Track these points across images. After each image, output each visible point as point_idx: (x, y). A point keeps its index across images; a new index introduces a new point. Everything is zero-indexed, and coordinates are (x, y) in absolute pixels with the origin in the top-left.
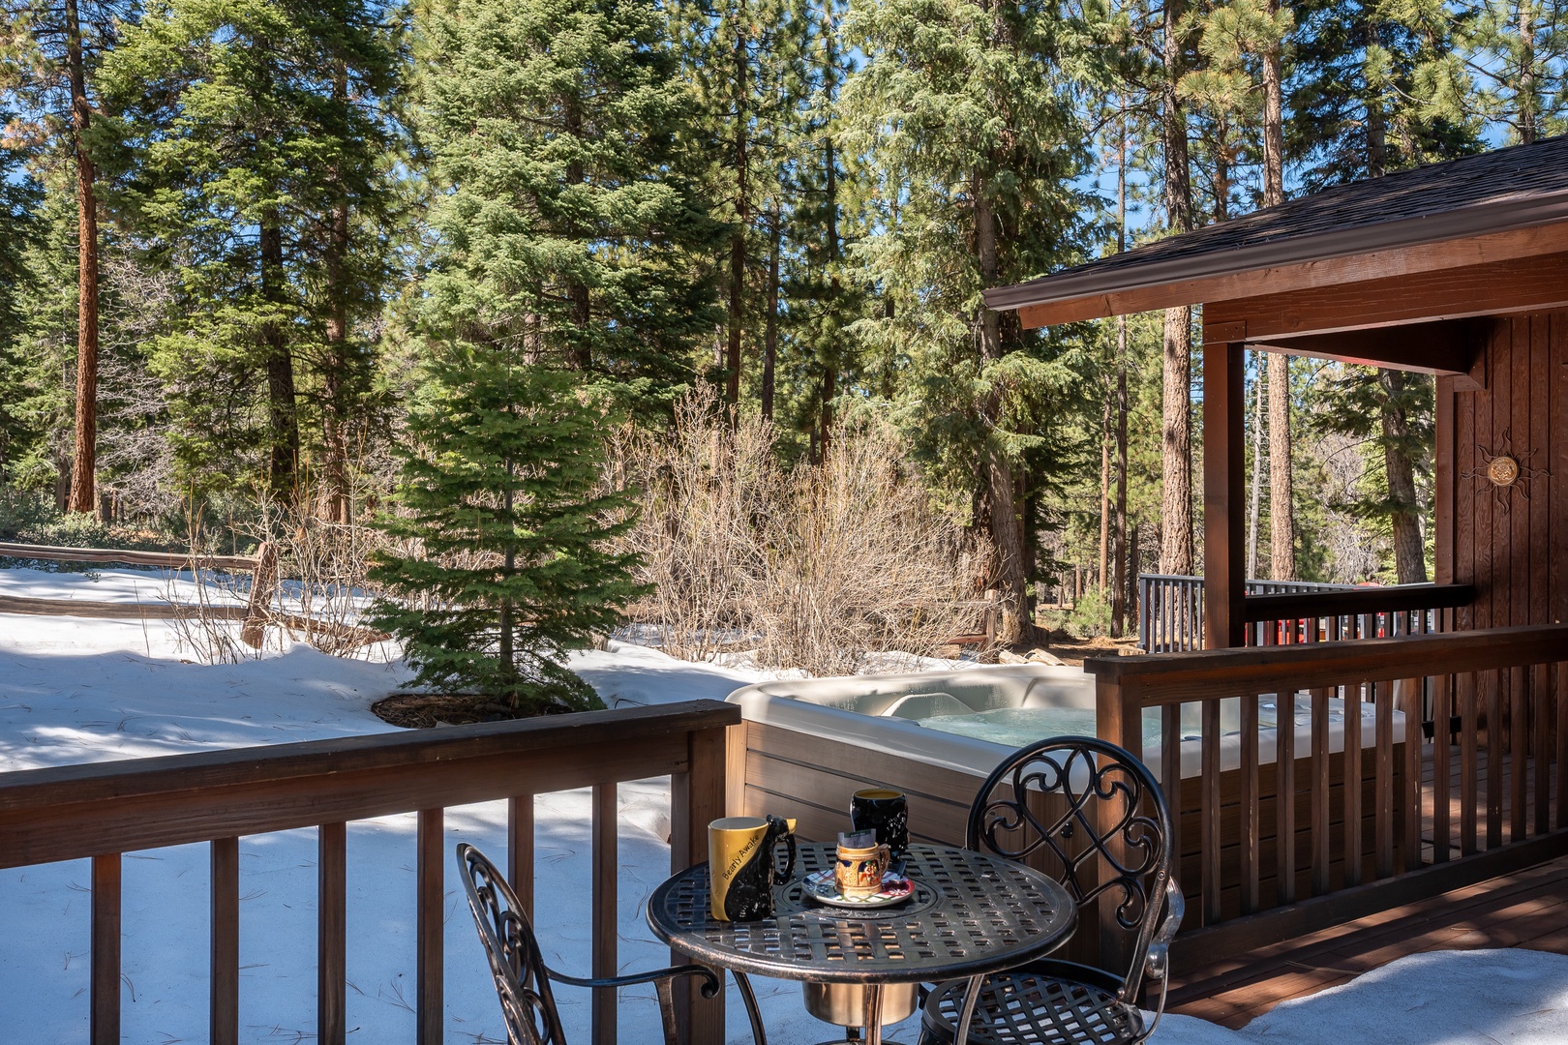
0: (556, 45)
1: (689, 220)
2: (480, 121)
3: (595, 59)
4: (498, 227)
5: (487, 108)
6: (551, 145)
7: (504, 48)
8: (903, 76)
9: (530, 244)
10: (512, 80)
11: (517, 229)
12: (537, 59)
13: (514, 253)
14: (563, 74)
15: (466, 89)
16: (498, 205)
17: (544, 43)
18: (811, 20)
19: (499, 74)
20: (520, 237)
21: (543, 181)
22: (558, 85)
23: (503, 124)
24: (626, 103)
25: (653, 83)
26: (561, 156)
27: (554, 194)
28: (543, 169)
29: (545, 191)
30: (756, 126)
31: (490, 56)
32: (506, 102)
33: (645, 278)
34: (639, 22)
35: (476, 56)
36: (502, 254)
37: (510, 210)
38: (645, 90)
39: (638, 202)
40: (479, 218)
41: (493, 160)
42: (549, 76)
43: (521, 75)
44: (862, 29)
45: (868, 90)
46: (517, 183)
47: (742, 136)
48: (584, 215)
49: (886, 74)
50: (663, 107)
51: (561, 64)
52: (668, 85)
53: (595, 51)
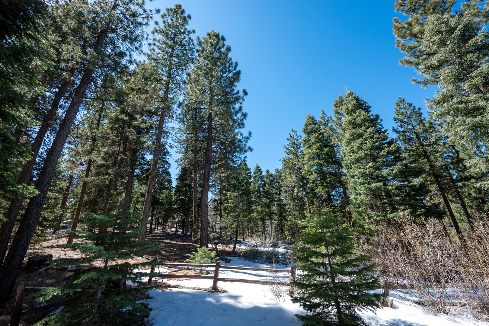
0: (363, 148)
1: (410, 171)
2: (353, 166)
3: (373, 148)
4: (361, 184)
5: (353, 163)
6: (368, 166)
7: (354, 152)
8: (459, 119)
9: (369, 186)
10: (356, 157)
11: (366, 183)
12: (361, 151)
13: (366, 188)
14: (366, 152)
15: (349, 162)
16: (361, 180)
17: (361, 148)
19: (354, 157)
20: (366, 185)
21: (368, 173)
22: (366, 154)
23: (357, 165)
24: (383, 152)
25: (388, 147)
26: (372, 167)
27: (372, 175)
28: (368, 171)
29: (370, 175)
31: (351, 154)
32: (358, 161)
33: (403, 187)
34: (381, 137)
35: (349, 155)
36: (363, 189)
37: (363, 180)
38: (386, 149)
39: (393, 171)
40: (357, 183)
41: (357, 172)
42: (364, 154)
43: (358, 155)
44: (440, 115)
45: (450, 126)
46: (364, 175)
48: (380, 177)
49: (453, 121)
50: (392, 151)
51: (366, 150)
52: (392, 146)
53: (372, 146)
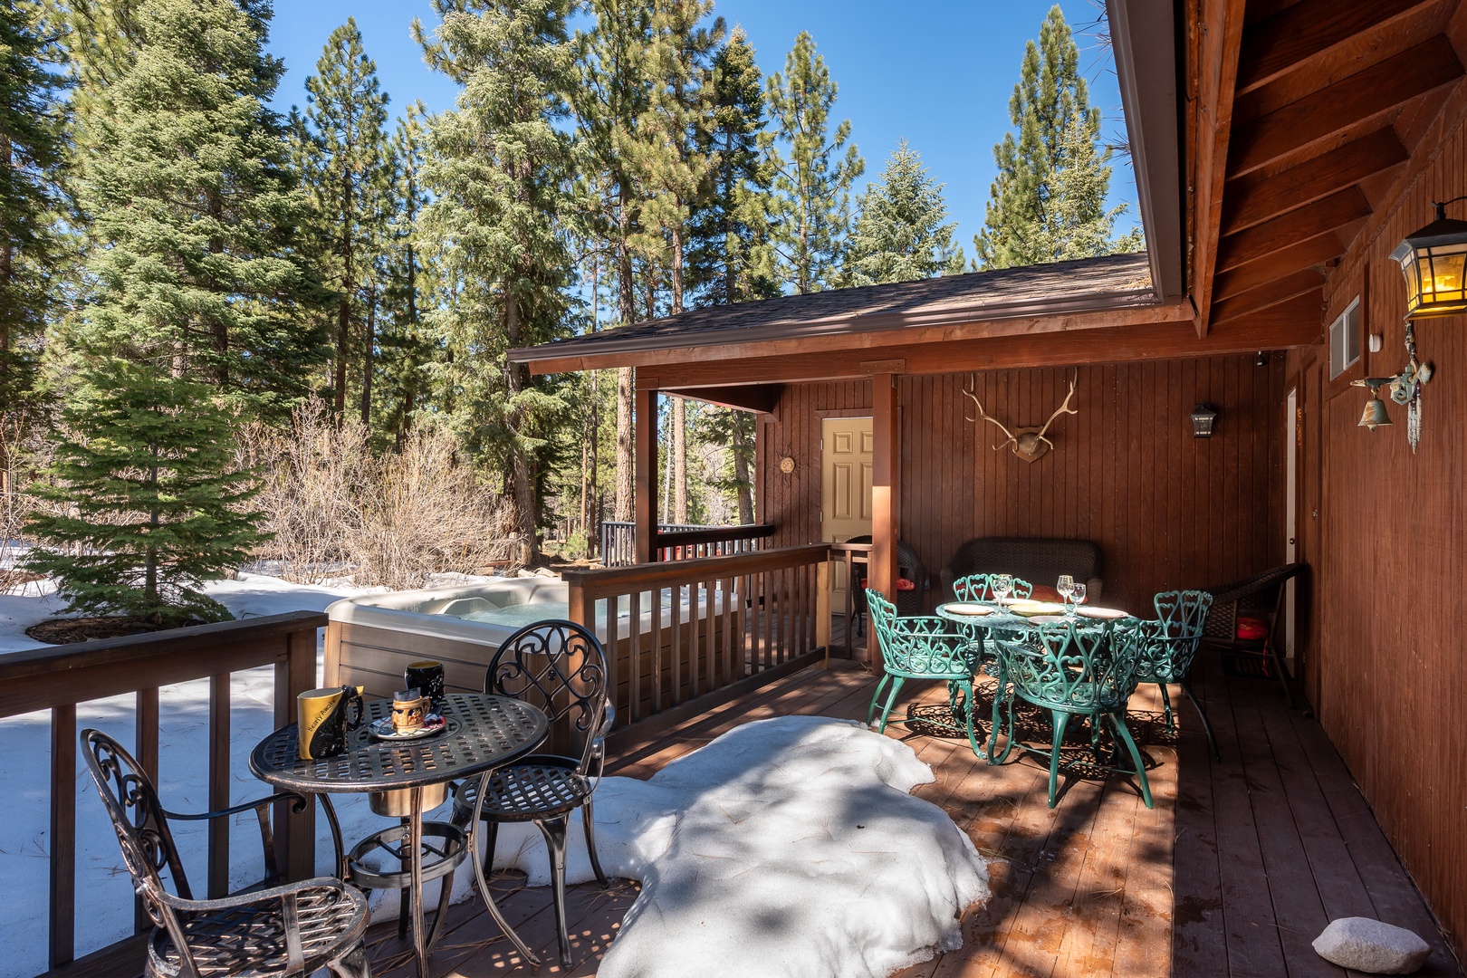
0: (201, 153)
1: (307, 287)
2: (134, 199)
3: (232, 167)
4: (149, 277)
5: (140, 189)
6: (196, 223)
7: (157, 148)
8: (460, 212)
9: (178, 292)
10: (163, 172)
11: (167, 280)
12: (184, 160)
13: (164, 296)
14: (205, 174)
15: (122, 173)
16: (152, 261)
17: (191, 151)
18: (399, 166)
19: (151, 166)
20: (170, 286)
21: (189, 248)
22: (202, 182)
23: (156, 204)
24: (257, 201)
25: (279, 191)
26: (205, 232)
27: (199, 258)
28: (188, 240)
29: (191, 256)
30: (358, 230)
31: (144, 152)
32: (159, 188)
33: (273, 324)
34: (269, 148)
35: (131, 150)
36: (154, 297)
37: (161, 265)
38: (273, 195)
39: (267, 271)
40: (134, 269)
41: (146, 228)
42: (195, 175)
43: (171, 169)
44: (432, 178)
45: (436, 217)
46: (167, 247)
47: (348, 236)
48: (223, 276)
49: (448, 209)
50: (287, 208)
51: (205, 167)
52: (291, 194)
53: (233, 162)
